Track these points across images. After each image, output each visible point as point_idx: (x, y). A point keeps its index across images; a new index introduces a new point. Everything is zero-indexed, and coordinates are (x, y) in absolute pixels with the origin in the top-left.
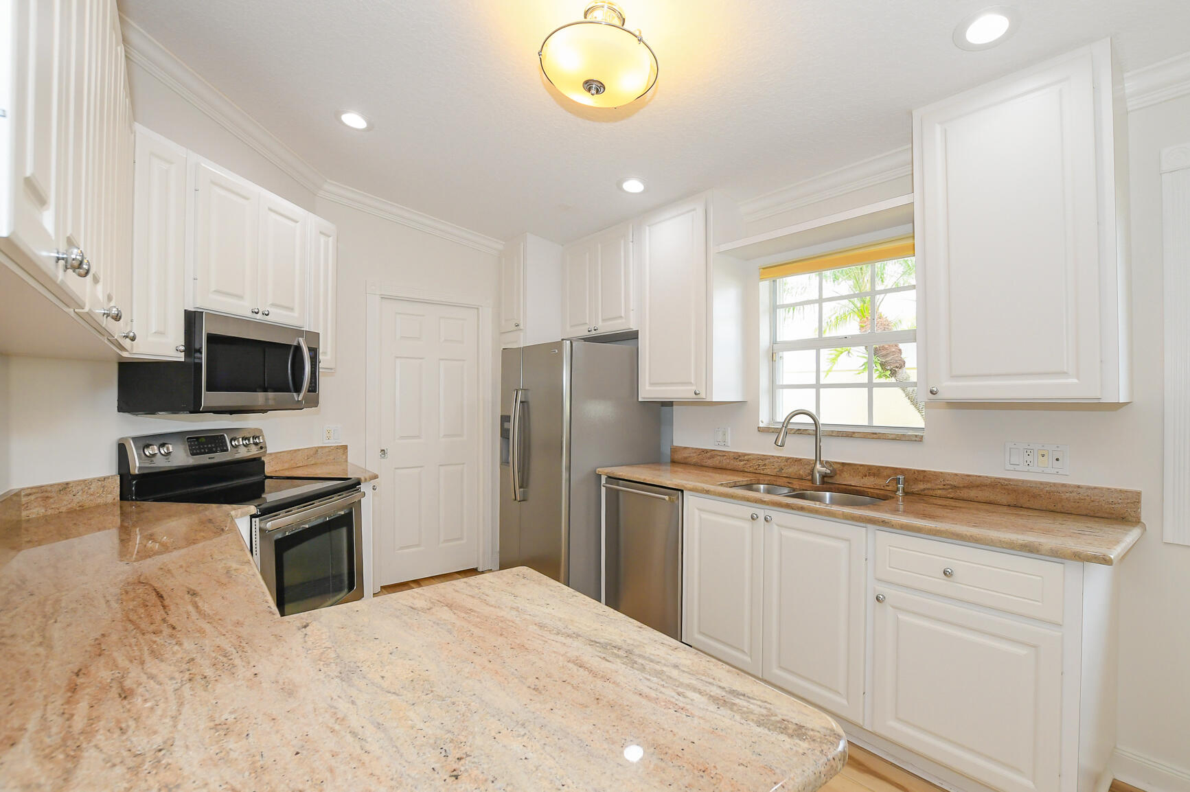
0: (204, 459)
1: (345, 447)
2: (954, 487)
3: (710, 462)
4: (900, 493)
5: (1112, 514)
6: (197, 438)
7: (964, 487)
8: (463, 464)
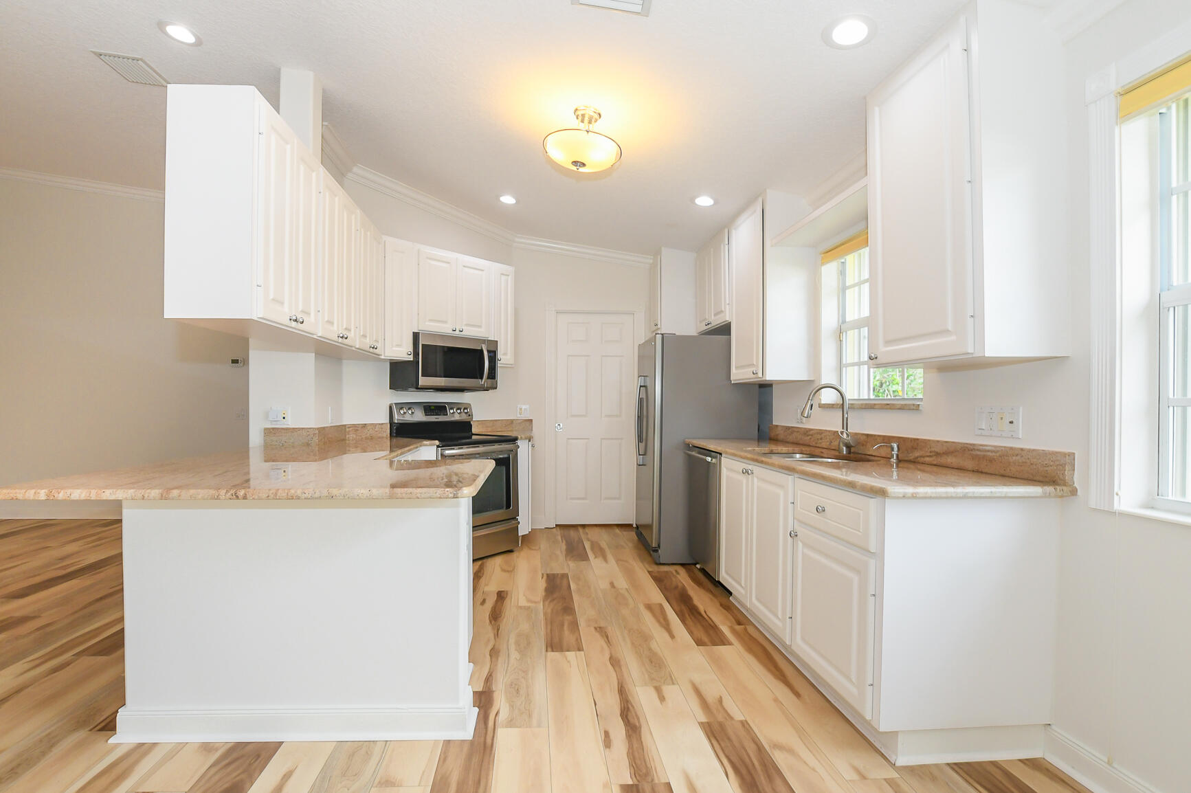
0: (433, 419)
1: (531, 420)
2: (937, 454)
3: (791, 438)
4: (894, 460)
5: (1046, 477)
6: (430, 406)
7: (943, 453)
8: (622, 439)
